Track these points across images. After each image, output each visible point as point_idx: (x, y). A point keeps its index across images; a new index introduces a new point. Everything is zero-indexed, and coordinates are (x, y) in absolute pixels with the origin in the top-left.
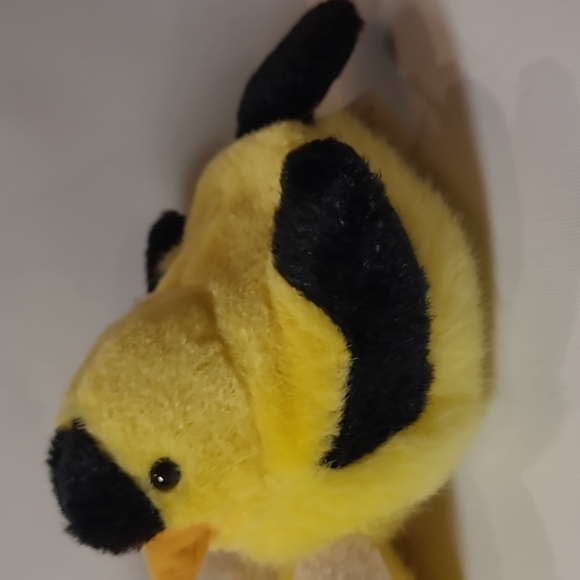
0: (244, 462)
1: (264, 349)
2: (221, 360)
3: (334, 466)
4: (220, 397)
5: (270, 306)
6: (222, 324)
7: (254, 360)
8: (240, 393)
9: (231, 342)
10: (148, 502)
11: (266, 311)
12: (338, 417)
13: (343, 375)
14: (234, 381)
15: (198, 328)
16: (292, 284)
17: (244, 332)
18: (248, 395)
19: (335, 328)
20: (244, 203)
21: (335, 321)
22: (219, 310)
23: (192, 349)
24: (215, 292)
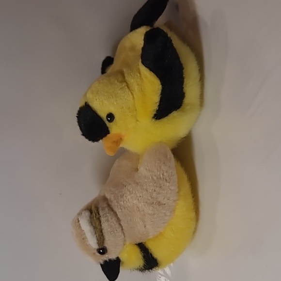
0: (132, 115)
1: (138, 85)
2: (126, 87)
3: (156, 119)
4: (126, 97)
5: (140, 74)
6: (126, 78)
7: (135, 88)
8: (131, 96)
9: (129, 83)
10: (106, 125)
11: (139, 75)
12: (158, 104)
13: (160, 92)
14: (130, 93)
15: (120, 79)
16: (146, 67)
17: (133, 80)
18: (133, 97)
19: (158, 78)
20: (133, 48)
21: (157, 77)
22: (126, 75)
23: (118, 84)
24: (125, 70)
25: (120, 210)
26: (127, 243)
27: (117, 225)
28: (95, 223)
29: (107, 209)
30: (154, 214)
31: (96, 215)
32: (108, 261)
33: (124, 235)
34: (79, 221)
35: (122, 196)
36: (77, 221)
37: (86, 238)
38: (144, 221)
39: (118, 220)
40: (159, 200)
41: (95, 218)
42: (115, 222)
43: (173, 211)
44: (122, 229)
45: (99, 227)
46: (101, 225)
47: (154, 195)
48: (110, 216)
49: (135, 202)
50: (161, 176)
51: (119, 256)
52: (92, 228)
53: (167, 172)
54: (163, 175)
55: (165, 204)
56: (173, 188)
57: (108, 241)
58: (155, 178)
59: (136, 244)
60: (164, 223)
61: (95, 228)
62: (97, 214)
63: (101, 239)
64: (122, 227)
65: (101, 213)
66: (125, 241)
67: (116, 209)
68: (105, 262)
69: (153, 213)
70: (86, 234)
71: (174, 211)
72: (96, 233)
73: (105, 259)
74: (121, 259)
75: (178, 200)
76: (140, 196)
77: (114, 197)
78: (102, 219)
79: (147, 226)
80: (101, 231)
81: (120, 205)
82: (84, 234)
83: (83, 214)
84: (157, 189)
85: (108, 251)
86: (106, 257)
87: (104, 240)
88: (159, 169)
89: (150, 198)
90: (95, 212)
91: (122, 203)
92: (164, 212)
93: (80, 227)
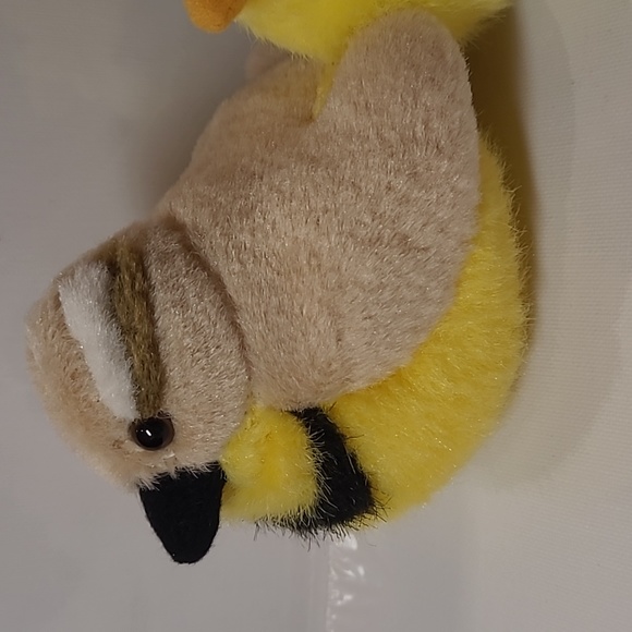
25: (237, 267)
26: (260, 406)
27: (222, 328)
28: (130, 313)
29: (180, 261)
30: (382, 286)
31: (133, 278)
32: (174, 475)
33: (249, 370)
34: (58, 305)
35: (246, 213)
36: (50, 303)
37: (87, 373)
38: (335, 315)
39: (228, 306)
40: (407, 228)
41: (127, 292)
42: (213, 312)
43: (454, 285)
44: (243, 347)
45: (144, 328)
46: (153, 323)
47: (387, 206)
48: (191, 287)
49: (302, 232)
50: (420, 128)
51: (223, 460)
52: (115, 333)
53: (442, 115)
54: (426, 124)
55: (426, 250)
56: (462, 185)
57: (182, 390)
58: (392, 136)
59: (294, 413)
60: (415, 330)
61: (127, 331)
62: (139, 275)
63: (150, 377)
64: (241, 336)
65: (156, 274)
66: (250, 395)
67: (219, 263)
68: (164, 480)
69: (377, 282)
70: (88, 357)
71: (458, 284)
72: (128, 354)
73: (162, 468)
74: (230, 472)
75: (475, 240)
76: (326, 211)
77: (214, 216)
78: (160, 297)
79: (349, 338)
80: (154, 345)
81: (238, 248)
82: (80, 356)
83: (78, 275)
84: (400, 183)
85: (179, 436)
86: (168, 460)
87: (162, 383)
88: (410, 100)
89: (368, 220)
90: (128, 268)
91: (245, 238)
92: (421, 281)
93: (62, 325)
